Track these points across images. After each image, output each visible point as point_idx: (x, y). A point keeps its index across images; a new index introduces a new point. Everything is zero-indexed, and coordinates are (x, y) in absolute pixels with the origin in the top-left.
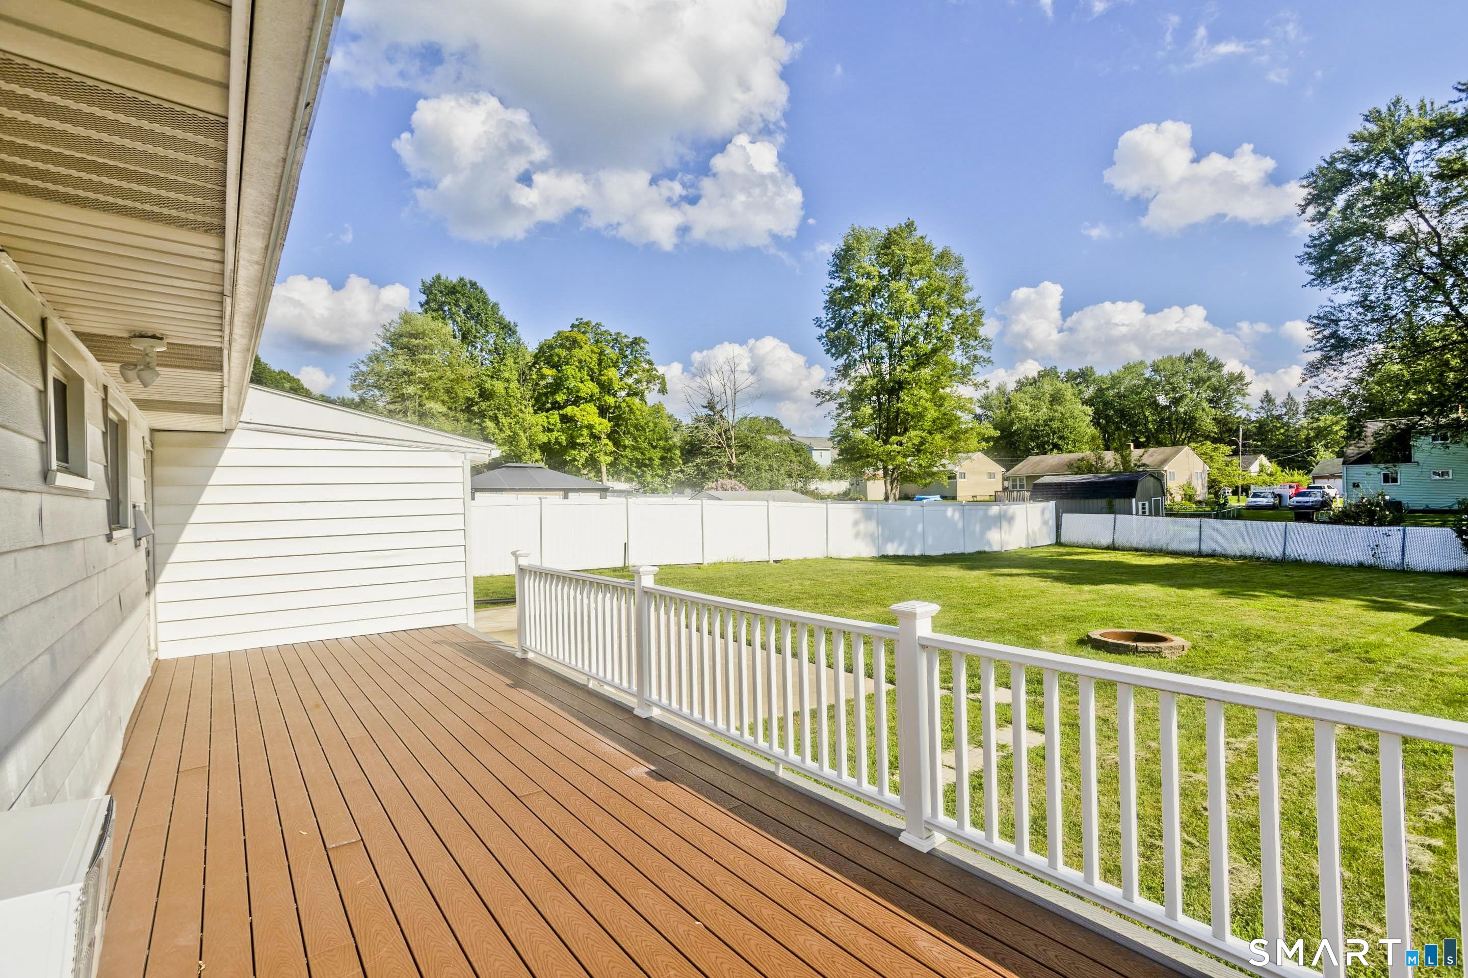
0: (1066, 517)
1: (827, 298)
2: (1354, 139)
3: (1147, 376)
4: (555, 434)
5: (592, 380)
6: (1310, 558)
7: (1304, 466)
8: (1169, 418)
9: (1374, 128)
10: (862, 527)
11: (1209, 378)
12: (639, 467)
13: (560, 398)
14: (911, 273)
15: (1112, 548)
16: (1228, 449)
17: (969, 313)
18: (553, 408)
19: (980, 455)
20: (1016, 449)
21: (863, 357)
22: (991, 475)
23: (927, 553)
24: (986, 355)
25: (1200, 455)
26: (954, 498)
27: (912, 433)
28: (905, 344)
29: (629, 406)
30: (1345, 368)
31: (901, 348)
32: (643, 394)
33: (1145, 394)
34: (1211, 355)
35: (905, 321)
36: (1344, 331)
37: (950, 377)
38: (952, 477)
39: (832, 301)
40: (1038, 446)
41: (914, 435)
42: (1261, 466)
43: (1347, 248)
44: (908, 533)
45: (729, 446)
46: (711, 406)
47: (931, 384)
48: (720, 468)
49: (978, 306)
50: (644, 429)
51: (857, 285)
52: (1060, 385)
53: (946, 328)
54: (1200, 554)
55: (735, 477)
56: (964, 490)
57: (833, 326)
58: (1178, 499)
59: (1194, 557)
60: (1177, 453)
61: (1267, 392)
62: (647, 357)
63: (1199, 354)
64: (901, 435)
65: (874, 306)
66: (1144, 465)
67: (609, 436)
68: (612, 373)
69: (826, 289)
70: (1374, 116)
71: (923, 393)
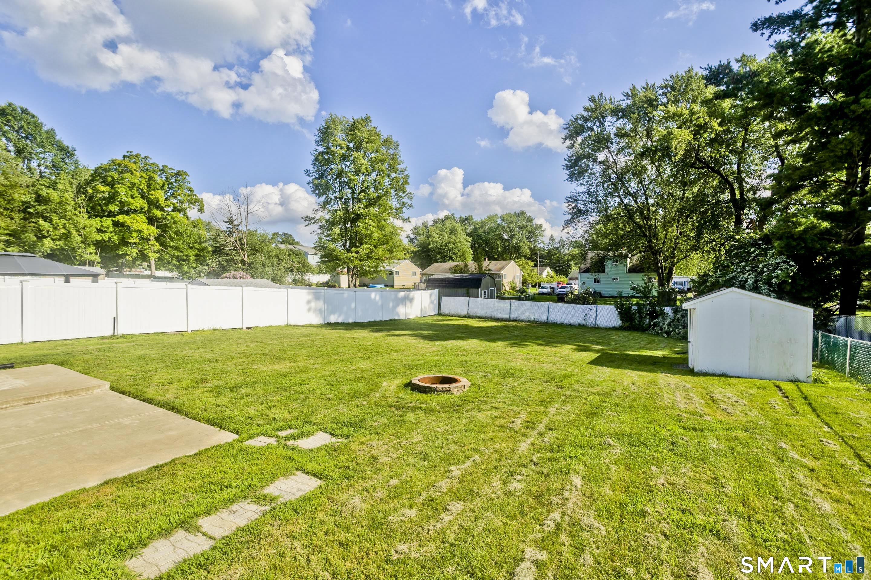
0: (444, 299)
1: (314, 158)
2: (586, 109)
3: (498, 222)
4: (108, 235)
5: (142, 197)
6: (559, 322)
7: (566, 274)
8: (509, 245)
9: (593, 106)
10: (313, 305)
11: (527, 226)
12: (178, 261)
13: (113, 208)
14: (366, 148)
15: (467, 316)
16: (532, 263)
17: (400, 176)
18: (108, 216)
19: (407, 261)
20: (431, 259)
21: (336, 197)
22: (414, 273)
23: (358, 321)
24: (409, 202)
25: (519, 266)
26: (392, 286)
27: (364, 246)
28: (362, 191)
29: (173, 219)
30: (580, 224)
31: (359, 194)
32: (185, 212)
33: (497, 233)
34: (528, 214)
35: (362, 177)
36: (581, 206)
37: (388, 213)
38: (391, 273)
39: (317, 160)
40: (441, 258)
41: (365, 248)
42: (548, 273)
43: (583, 163)
44: (345, 309)
45: (242, 249)
46: (230, 221)
47: (376, 217)
48: (236, 264)
49: (406, 173)
50: (182, 235)
51: (332, 151)
52: (454, 224)
53: (387, 184)
54: (509, 320)
55: (247, 269)
56: (398, 282)
57: (317, 176)
58: (508, 289)
59: (507, 321)
60: (508, 264)
61: (552, 236)
62: (189, 185)
63: (523, 213)
64: (358, 247)
65: (344, 166)
66: (489, 270)
67: (157, 239)
68: (160, 195)
69: (313, 152)
70: (592, 99)
71: (371, 222)
